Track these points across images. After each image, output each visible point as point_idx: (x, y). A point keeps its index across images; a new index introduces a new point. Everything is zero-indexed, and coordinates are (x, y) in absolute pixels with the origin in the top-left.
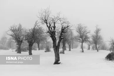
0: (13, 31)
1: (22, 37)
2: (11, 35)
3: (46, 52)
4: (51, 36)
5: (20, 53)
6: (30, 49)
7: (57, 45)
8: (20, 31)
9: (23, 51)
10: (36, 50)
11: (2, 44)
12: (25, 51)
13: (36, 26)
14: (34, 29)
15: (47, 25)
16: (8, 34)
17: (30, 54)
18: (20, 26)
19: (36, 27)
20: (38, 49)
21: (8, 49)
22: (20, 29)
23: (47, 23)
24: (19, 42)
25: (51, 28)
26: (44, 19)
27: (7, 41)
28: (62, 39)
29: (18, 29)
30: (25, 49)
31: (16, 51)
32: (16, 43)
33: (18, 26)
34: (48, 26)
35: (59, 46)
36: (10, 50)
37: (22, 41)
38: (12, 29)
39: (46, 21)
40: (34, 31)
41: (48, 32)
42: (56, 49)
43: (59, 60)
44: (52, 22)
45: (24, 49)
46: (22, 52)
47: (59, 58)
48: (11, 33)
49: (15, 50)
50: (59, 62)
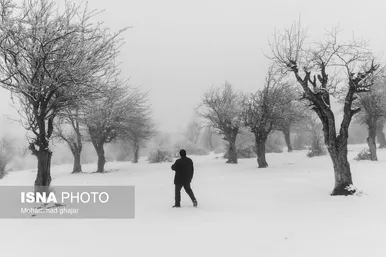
0: (212, 103)
1: (236, 118)
2: (209, 117)
3: (310, 155)
4: (314, 108)
5: (235, 162)
6: (260, 150)
7: (338, 134)
8: (230, 101)
9: (244, 156)
10: (280, 152)
11: (191, 140)
12: (249, 157)
13: (272, 83)
14: (266, 91)
15: (297, 76)
16: (201, 115)
17: (263, 164)
18: (228, 87)
19: (271, 86)
20: (286, 148)
21: (205, 153)
22: (228, 98)
23: (296, 71)
24: (231, 132)
25: (314, 84)
26: (286, 59)
27: (203, 131)
28: (353, 112)
29: (225, 97)
30: (249, 152)
31: (225, 157)
32: (223, 136)
33: (223, 90)
34: (299, 79)
35: (347, 136)
36: (212, 154)
37: (236, 131)
38: (209, 99)
39: (294, 63)
40: (265, 98)
41: (304, 97)
42: (337, 147)
43: (349, 182)
44: (312, 63)
45: (245, 150)
46: (239, 160)
47: (349, 174)
48: (207, 110)
49: (222, 155)
50: (351, 188)
